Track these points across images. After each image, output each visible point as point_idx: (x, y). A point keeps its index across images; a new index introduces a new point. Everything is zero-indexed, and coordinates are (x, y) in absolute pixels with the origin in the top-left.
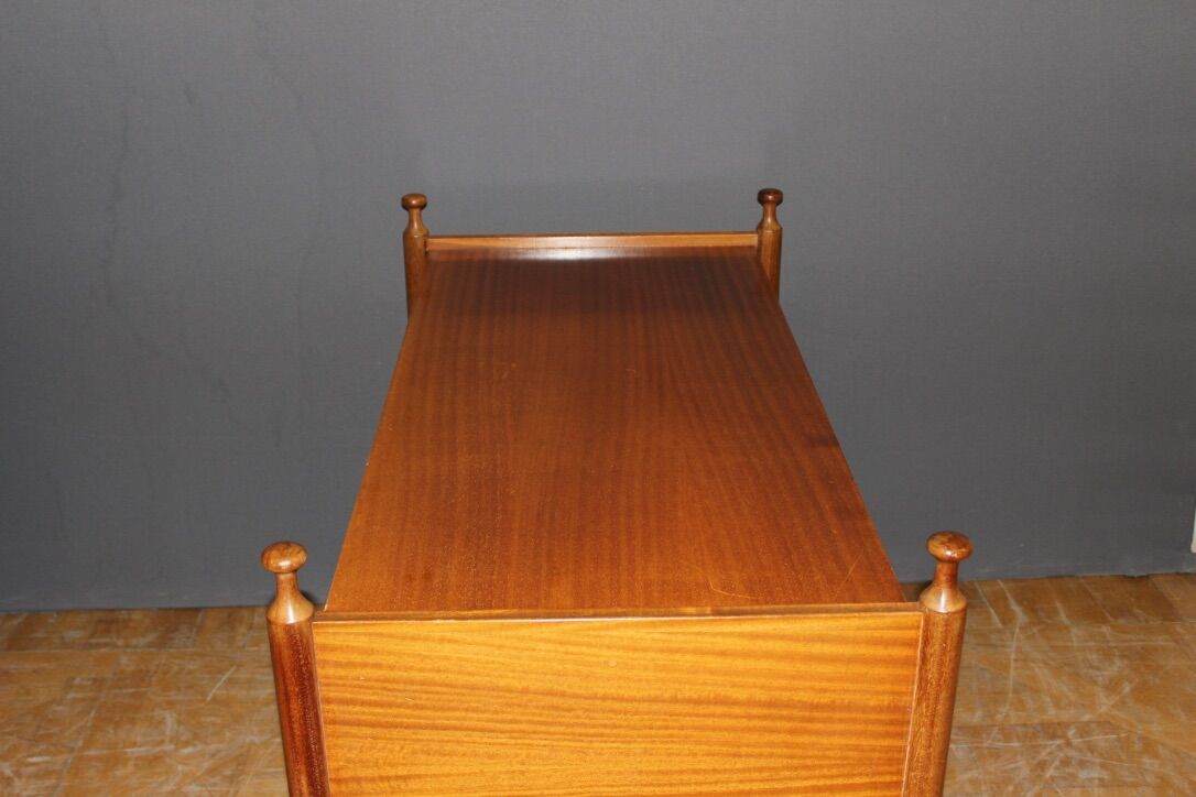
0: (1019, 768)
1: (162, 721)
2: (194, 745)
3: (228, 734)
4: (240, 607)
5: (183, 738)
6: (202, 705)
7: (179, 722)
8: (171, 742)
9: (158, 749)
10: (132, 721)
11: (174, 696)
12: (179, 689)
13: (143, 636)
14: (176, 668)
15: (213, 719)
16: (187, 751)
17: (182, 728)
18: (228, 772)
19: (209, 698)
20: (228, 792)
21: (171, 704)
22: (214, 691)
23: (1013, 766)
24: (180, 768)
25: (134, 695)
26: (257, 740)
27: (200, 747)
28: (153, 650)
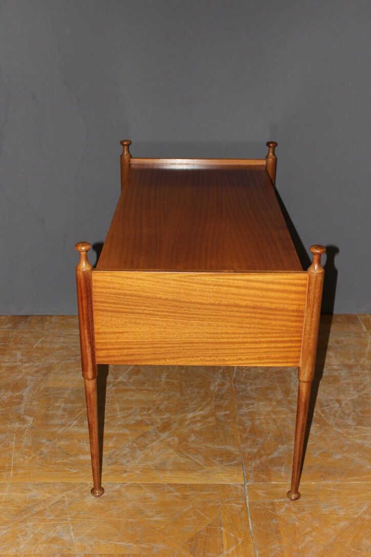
0: (366, 380)
1: (16, 354)
2: (29, 363)
3: (43, 360)
4: (46, 316)
5: (25, 361)
6: (31, 349)
7: (22, 355)
8: (20, 362)
9: (14, 364)
10: (4, 354)
11: (19, 346)
12: (22, 344)
13: (6, 325)
14: (21, 337)
15: (37, 354)
16: (26, 365)
17: (24, 357)
18: (43, 372)
19: (35, 347)
20: (43, 379)
21: (19, 349)
22: (36, 345)
23: (364, 379)
24: (24, 370)
25: (3, 345)
26: (55, 362)
27: (31, 364)
28: (10, 330)
